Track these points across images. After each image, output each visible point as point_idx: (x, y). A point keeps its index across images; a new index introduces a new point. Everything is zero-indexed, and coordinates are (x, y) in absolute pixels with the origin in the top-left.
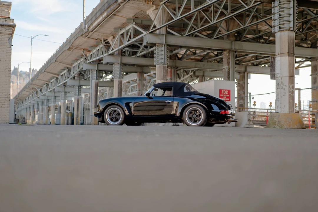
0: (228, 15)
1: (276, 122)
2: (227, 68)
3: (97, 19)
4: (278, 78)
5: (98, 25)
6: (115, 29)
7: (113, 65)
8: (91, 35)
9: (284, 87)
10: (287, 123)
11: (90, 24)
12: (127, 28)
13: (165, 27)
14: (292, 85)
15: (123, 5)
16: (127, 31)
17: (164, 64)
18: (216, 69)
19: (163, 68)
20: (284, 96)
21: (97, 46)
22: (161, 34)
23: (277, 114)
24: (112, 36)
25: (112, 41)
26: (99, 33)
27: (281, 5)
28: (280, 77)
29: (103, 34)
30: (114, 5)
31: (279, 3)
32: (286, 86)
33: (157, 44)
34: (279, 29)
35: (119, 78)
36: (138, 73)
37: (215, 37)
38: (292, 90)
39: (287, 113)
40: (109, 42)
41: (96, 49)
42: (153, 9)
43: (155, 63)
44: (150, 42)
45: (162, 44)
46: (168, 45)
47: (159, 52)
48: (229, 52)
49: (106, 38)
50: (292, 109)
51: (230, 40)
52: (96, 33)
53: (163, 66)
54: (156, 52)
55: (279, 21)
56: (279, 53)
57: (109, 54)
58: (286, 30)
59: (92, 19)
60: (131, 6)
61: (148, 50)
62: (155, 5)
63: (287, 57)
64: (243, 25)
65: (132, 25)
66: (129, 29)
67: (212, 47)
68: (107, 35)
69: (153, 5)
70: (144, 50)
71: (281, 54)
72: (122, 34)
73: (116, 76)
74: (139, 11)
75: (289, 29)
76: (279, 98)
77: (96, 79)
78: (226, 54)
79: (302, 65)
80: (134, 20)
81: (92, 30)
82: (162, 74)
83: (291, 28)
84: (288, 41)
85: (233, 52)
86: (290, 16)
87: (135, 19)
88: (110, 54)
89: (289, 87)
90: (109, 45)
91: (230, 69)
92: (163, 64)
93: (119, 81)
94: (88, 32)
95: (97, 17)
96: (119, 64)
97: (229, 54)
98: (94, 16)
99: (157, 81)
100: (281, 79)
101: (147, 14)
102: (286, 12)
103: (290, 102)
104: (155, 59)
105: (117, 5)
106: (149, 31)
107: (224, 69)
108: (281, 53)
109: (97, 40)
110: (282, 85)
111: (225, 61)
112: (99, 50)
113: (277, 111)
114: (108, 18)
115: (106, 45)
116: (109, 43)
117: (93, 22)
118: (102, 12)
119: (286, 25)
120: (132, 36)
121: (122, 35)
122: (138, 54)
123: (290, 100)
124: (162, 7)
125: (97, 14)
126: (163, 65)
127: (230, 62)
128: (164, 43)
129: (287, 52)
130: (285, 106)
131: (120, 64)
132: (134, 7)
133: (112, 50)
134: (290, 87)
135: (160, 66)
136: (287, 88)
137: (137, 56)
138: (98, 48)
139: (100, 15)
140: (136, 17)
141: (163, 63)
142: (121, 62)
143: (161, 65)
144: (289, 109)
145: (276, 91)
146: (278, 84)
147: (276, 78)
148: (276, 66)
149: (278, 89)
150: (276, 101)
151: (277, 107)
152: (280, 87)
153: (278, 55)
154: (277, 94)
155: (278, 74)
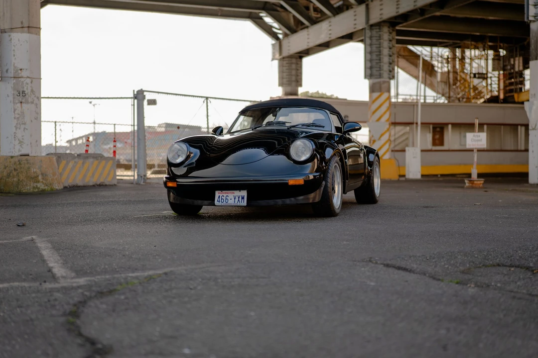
1: (38, 176)
20: (36, 119)
28: (28, 77)
32: (38, 98)
100: (31, 82)
110: (33, 96)
145: (16, 108)
146: (21, 93)
147: (14, 77)
148: (14, 50)
149: (21, 103)
150: (16, 129)
151: (19, 143)
152: (30, 100)
153: (23, 27)
154: (18, 114)
155: (21, 70)
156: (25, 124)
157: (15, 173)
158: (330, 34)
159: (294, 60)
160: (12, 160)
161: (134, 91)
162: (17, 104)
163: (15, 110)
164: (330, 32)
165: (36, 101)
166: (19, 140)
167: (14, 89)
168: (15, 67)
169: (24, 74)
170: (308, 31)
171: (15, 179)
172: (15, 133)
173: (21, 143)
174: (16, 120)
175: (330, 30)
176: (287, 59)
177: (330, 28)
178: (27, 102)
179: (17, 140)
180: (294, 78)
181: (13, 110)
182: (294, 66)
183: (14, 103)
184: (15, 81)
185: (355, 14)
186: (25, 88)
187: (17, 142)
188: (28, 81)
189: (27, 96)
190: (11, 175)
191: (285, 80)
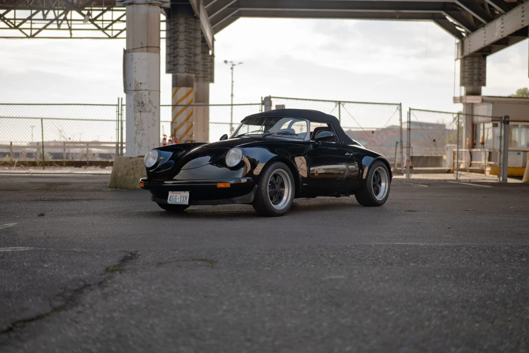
20: (154, 125)
28: (146, 90)
32: (155, 107)
56: (145, 45)
71: (148, 48)
100: (149, 94)
108: (149, 45)
110: (150, 106)
130: (154, 144)
136: (157, 112)
145: (136, 116)
146: (140, 103)
147: (135, 90)
148: (135, 67)
149: (140, 112)
150: (136, 134)
151: (139, 146)
152: (148, 109)
153: (142, 47)
154: (138, 121)
155: (141, 83)
156: (143, 130)
157: (132, 172)
158: (502, 32)
159: (476, 59)
160: (131, 161)
161: (262, 97)
162: (137, 113)
163: (135, 118)
164: (502, 30)
165: (153, 110)
166: (138, 143)
167: (135, 100)
168: (136, 82)
169: (143, 87)
170: (485, 30)
171: (132, 177)
172: (135, 137)
173: (140, 146)
174: (136, 127)
175: (503, 28)
176: (469, 58)
177: (502, 26)
178: (145, 111)
179: (137, 144)
180: (476, 77)
181: (134, 118)
182: (476, 65)
183: (134, 112)
184: (135, 93)
185: (522, 10)
186: (144, 99)
187: (137, 145)
188: (146, 93)
189: (145, 106)
190: (129, 173)
191: (466, 80)
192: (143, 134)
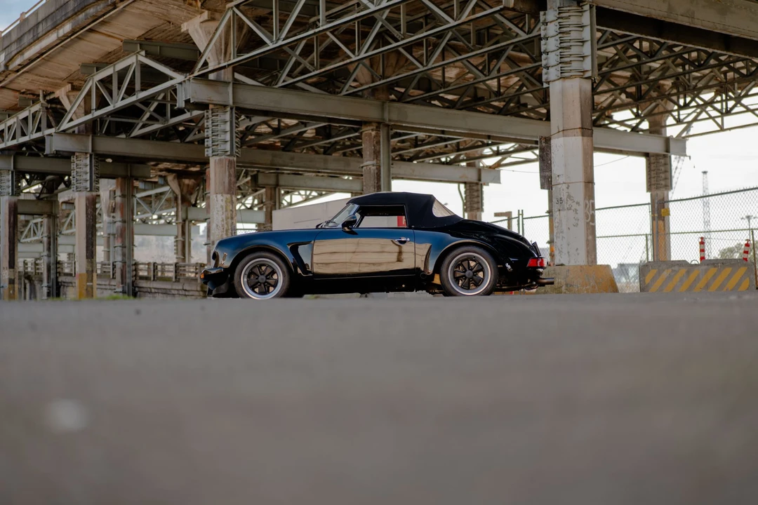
0: (402, 39)
2: (373, 165)
3: (38, 39)
4: (559, 186)
5: (38, 55)
6: (84, 66)
7: (70, 158)
8: (11, 82)
9: (575, 206)
10: (588, 287)
11: (13, 54)
12: (121, 65)
13: (230, 68)
14: (591, 201)
15: (124, 7)
16: (118, 71)
17: (231, 155)
18: (321, 169)
19: (227, 164)
20: (576, 225)
21: (21, 109)
22: (222, 80)
23: (563, 267)
24: (70, 85)
25: (68, 97)
26: (37, 75)
27: (562, 18)
28: (565, 183)
29: (46, 79)
30: (99, 5)
31: (559, 13)
32: (578, 203)
33: (211, 106)
34: (561, 73)
35: (89, 189)
36: (120, 179)
37: (344, 93)
38: (591, 212)
39: (585, 266)
40: (58, 98)
41: (18, 118)
42: (202, 20)
43: (206, 153)
44: (196, 101)
45: (225, 106)
46: (238, 109)
47: (217, 125)
48: (377, 127)
49: (50, 89)
50: (593, 257)
51: (378, 99)
52: (27, 76)
53: (230, 162)
54: (210, 126)
55: (559, 56)
56: (561, 129)
57: (62, 129)
58: (575, 77)
59: (20, 39)
60: (144, 10)
61: (167, 120)
62: (208, 10)
63: (580, 138)
64: (422, 64)
65: (137, 56)
66: (126, 69)
67: (340, 115)
68: (58, 81)
69: (204, 10)
70: (157, 120)
71: (565, 131)
72: (101, 81)
73: (81, 185)
74: (162, 22)
75: (582, 74)
76: (562, 232)
77: (12, 195)
78: (370, 131)
79: (508, 160)
80: (141, 45)
81: (20, 67)
82: (227, 181)
83: (587, 71)
84: (581, 102)
85: (386, 128)
86: (582, 46)
87: (145, 43)
88: (64, 131)
89: (586, 205)
90: (59, 106)
91: (380, 166)
92: (228, 155)
93: (87, 199)
94: (7, 73)
95: (40, 35)
96: (88, 155)
97: (377, 133)
98: (29, 31)
99: (214, 196)
100: (568, 188)
101: (182, 31)
102: (574, 35)
103: (587, 240)
104: (208, 143)
105: (108, 6)
106: (193, 73)
107: (365, 168)
108: (566, 127)
109: (23, 93)
110: (570, 202)
111: (367, 147)
112: (26, 119)
113: (559, 260)
114: (72, 37)
115: (49, 106)
116: (60, 103)
117: (25, 48)
118: (59, 22)
119: (575, 65)
120: (138, 86)
121: (106, 82)
122: (136, 132)
123: (588, 236)
124: (230, 14)
125: (41, 26)
126: (228, 157)
127: (379, 152)
128: (231, 102)
129: (580, 126)
130: (577, 249)
131: (91, 156)
132: (151, 12)
133: (69, 122)
134: (588, 206)
135: (220, 160)
136: (581, 209)
137: (133, 135)
138: (22, 115)
139: (49, 28)
140: (149, 37)
141: (229, 153)
142: (93, 151)
143: (223, 157)
144: (588, 256)
145: (556, 216)
146: (559, 200)
147: (554, 185)
148: (553, 157)
149: (559, 210)
150: (557, 238)
152: (567, 206)
153: (559, 132)
154: (558, 223)
155: (558, 176)
162: (556, 212)
163: (555, 219)
166: (558, 249)
169: (561, 180)
173: (560, 252)
178: (564, 209)
184: (554, 189)
186: (562, 194)
187: (557, 252)
188: (565, 187)
189: (564, 203)
192: (563, 237)
